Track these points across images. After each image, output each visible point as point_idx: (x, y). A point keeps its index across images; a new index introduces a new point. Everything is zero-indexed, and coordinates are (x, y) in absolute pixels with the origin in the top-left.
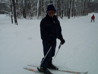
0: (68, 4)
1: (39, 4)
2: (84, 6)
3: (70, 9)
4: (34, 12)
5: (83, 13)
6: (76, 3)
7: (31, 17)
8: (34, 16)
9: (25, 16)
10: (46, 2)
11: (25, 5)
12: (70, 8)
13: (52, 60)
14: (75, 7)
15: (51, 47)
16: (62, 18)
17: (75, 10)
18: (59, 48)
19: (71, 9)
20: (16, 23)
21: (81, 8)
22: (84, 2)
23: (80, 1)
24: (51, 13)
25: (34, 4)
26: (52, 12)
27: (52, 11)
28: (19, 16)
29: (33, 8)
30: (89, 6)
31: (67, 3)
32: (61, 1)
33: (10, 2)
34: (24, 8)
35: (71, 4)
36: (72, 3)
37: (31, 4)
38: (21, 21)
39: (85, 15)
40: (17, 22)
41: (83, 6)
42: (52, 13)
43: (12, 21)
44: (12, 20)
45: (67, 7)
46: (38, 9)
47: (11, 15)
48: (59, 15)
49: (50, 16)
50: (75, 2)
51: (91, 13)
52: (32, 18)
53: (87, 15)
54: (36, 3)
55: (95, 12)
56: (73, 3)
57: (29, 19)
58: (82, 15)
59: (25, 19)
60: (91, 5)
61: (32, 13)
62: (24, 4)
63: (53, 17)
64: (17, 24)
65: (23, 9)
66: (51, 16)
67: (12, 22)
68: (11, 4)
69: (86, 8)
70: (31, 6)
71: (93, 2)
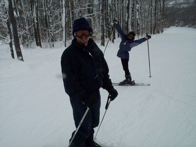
0: (123, 13)
1: (66, 17)
2: (156, 15)
3: (127, 23)
4: (56, 32)
5: (154, 28)
6: (138, 10)
7: (52, 43)
8: (58, 40)
9: (38, 41)
10: (80, 12)
11: (37, 19)
12: (126, 20)
13: (94, 135)
14: (138, 17)
15: (88, 109)
16: (113, 41)
17: (138, 24)
18: (107, 108)
19: (130, 23)
20: (21, 58)
21: (149, 19)
22: (154, 8)
23: (146, 7)
24: (82, 36)
25: (56, 17)
26: (83, 34)
27: (84, 31)
28: (27, 43)
29: (54, 25)
30: (164, 15)
31: (121, 10)
32: (109, 9)
33: (6, 17)
34: (36, 26)
35: (128, 13)
36: (130, 10)
37: (50, 18)
38: (30, 52)
39: (158, 32)
40: (22, 56)
41: (153, 15)
42: (84, 37)
43: (13, 55)
44: (12, 51)
45: (122, 19)
46: (64, 26)
47: (9, 41)
48: (106, 36)
49: (81, 43)
50: (137, 8)
51: (168, 27)
52: (53, 45)
53: (162, 32)
54: (60, 15)
55: (177, 26)
56: (133, 11)
57: (46, 47)
58: (153, 32)
59: (39, 47)
60: (168, 13)
61: (52, 35)
62: (35, 19)
63: (86, 45)
64: (22, 60)
65: (35, 28)
66: (82, 41)
67: (13, 57)
68: (8, 20)
69: (159, 18)
70: (51, 21)
71: (171, 6)
